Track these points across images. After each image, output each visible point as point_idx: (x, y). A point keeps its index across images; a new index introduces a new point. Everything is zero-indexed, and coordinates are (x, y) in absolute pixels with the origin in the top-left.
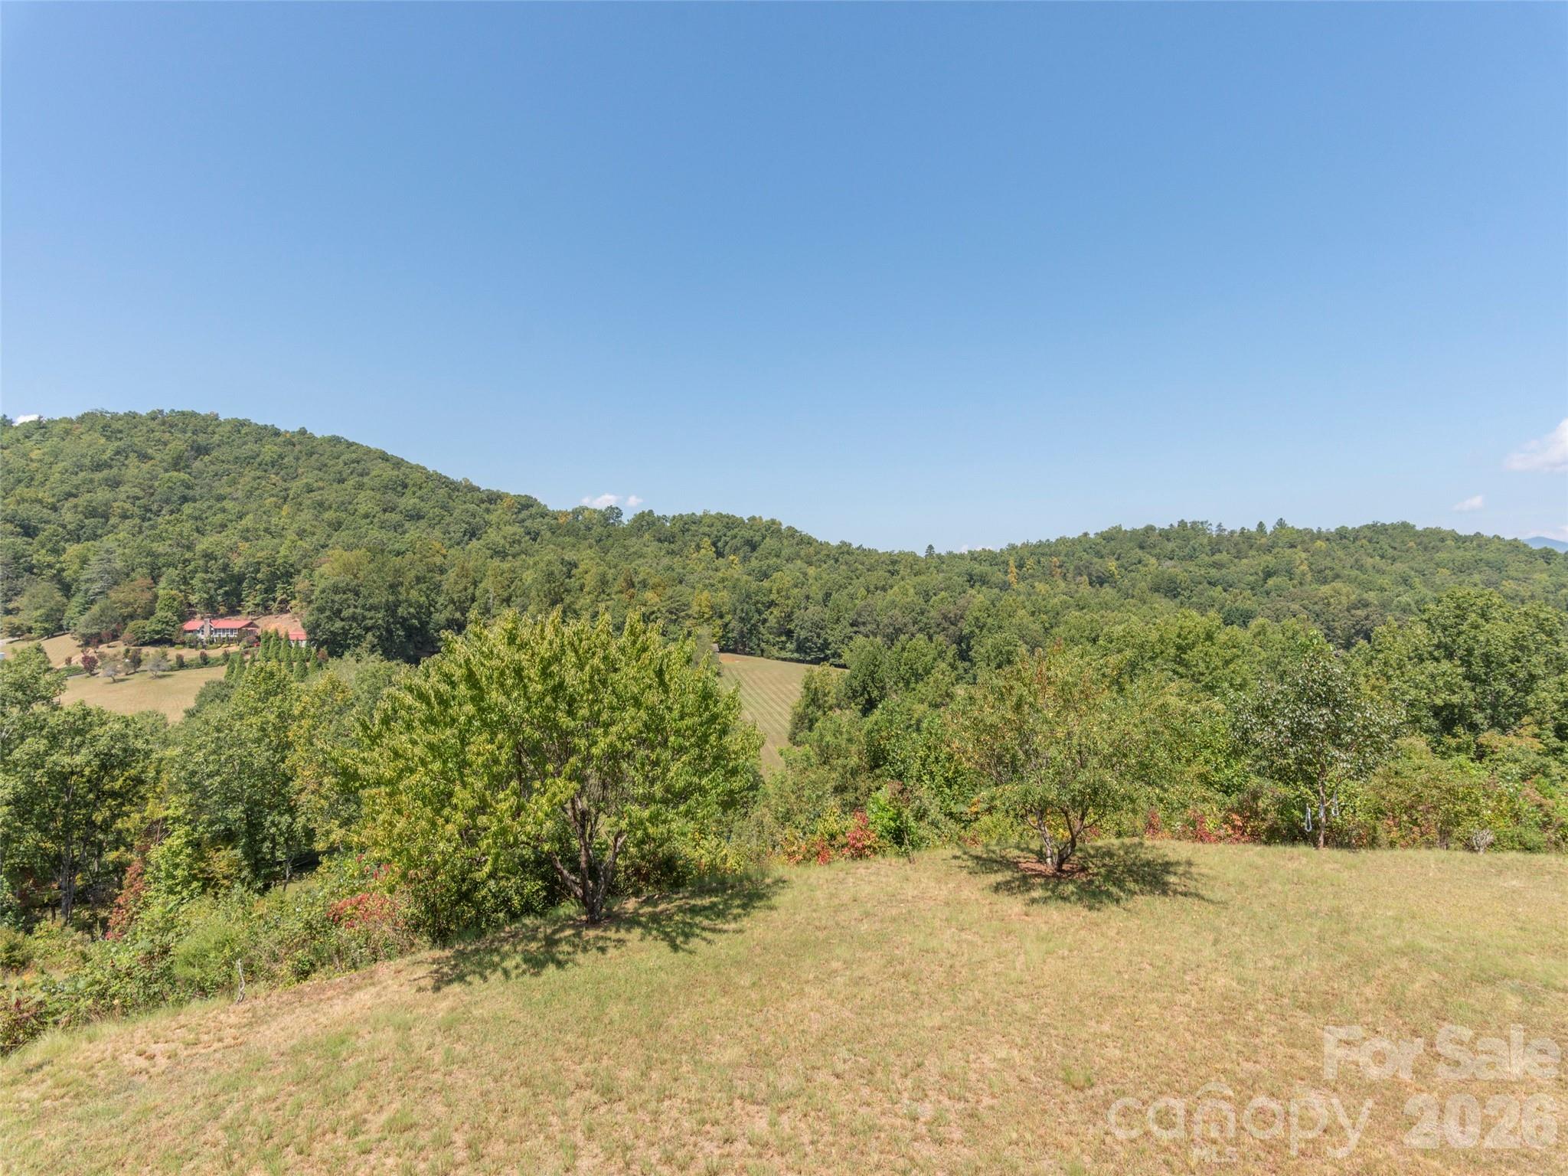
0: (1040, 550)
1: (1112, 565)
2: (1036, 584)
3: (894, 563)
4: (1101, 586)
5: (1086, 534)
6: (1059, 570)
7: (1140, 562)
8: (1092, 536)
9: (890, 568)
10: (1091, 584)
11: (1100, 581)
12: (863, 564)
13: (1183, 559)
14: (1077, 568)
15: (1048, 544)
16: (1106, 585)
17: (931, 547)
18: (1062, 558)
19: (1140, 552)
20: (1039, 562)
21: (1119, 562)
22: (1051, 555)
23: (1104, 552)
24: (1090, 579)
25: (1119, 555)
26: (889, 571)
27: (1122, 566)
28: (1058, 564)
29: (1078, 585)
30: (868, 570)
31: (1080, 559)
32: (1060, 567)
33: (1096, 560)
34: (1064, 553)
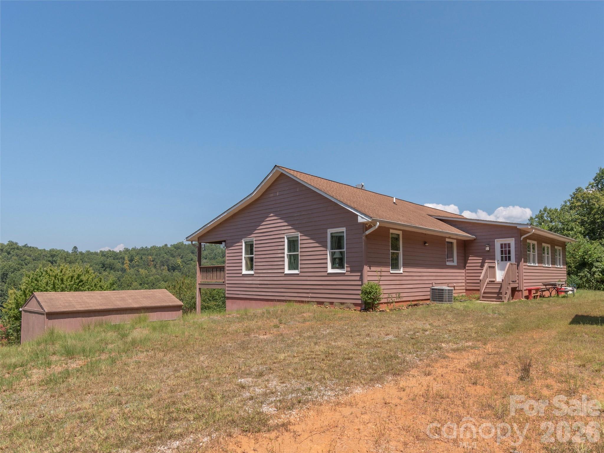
0: (142, 252)
1: (179, 261)
2: (140, 270)
3: (53, 256)
4: (174, 271)
5: (166, 245)
6: (152, 263)
7: (192, 260)
8: (169, 246)
9: (50, 259)
10: (169, 270)
11: (173, 268)
12: (30, 256)
13: (211, 259)
14: (162, 262)
15: (146, 249)
16: (176, 271)
17: (75, 248)
18: (154, 257)
19: (192, 255)
20: (142, 258)
21: (182, 260)
22: (148, 255)
23: (175, 254)
24: (168, 268)
25: (182, 256)
26: (49, 261)
27: (184, 262)
28: (152, 260)
29: (162, 270)
30: (34, 260)
31: (163, 257)
32: (153, 261)
33: (171, 258)
34: (155, 254)
